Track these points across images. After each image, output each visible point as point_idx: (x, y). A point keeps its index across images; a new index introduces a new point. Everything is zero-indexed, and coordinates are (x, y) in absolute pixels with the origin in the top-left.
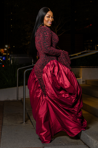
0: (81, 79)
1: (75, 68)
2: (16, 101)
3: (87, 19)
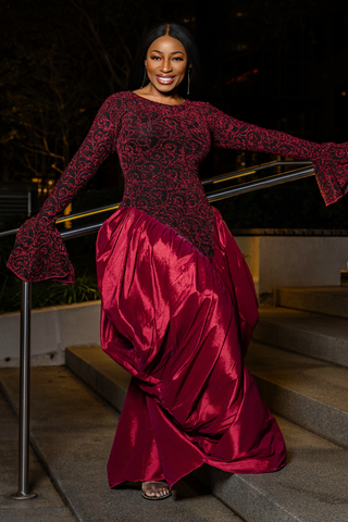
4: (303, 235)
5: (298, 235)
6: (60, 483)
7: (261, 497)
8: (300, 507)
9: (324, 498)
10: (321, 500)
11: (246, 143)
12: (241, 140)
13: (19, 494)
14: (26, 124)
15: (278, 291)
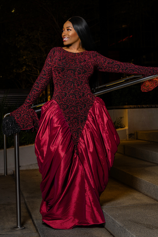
0: (126, 130)
1: (113, 110)
2: (3, 176)
3: (123, 26)
4: (147, 108)
5: (145, 108)
6: (35, 222)
7: (120, 226)
8: (137, 231)
9: (149, 227)
10: (147, 228)
11: (114, 69)
12: (112, 68)
13: (17, 227)
14: (30, 64)
15: (137, 133)
